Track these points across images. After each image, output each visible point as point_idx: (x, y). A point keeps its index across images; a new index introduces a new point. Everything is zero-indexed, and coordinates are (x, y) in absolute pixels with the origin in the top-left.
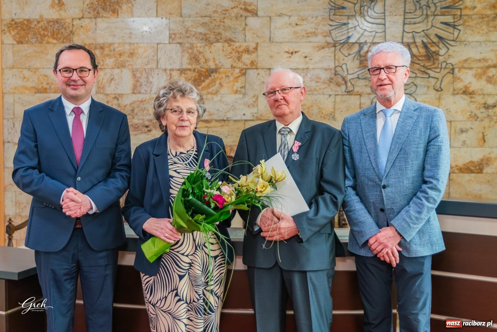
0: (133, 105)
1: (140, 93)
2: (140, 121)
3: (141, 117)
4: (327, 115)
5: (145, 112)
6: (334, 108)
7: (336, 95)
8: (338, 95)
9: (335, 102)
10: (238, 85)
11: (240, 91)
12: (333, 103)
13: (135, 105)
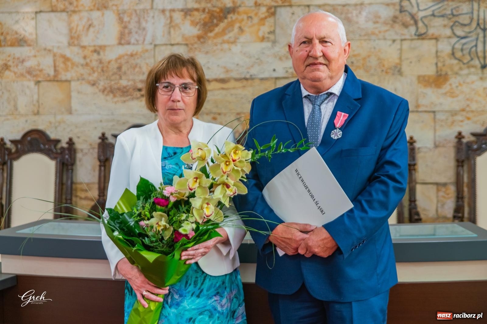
0: (119, 61)
1: (129, 43)
2: (130, 83)
3: (131, 77)
4: (390, 68)
5: (137, 69)
6: (400, 58)
7: (402, 40)
8: (405, 40)
9: (401, 49)
10: (265, 29)
11: (268, 38)
12: (399, 52)
13: (123, 61)
